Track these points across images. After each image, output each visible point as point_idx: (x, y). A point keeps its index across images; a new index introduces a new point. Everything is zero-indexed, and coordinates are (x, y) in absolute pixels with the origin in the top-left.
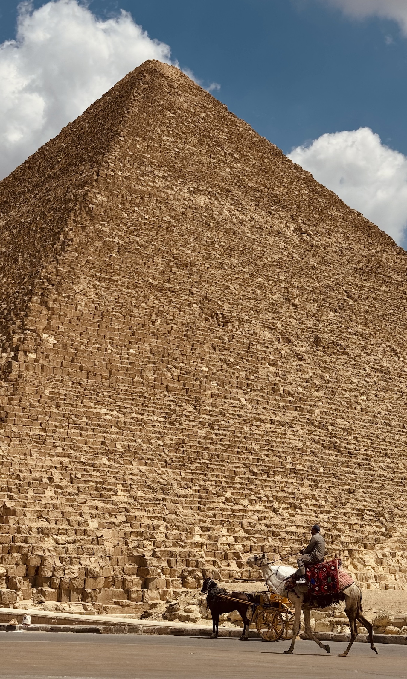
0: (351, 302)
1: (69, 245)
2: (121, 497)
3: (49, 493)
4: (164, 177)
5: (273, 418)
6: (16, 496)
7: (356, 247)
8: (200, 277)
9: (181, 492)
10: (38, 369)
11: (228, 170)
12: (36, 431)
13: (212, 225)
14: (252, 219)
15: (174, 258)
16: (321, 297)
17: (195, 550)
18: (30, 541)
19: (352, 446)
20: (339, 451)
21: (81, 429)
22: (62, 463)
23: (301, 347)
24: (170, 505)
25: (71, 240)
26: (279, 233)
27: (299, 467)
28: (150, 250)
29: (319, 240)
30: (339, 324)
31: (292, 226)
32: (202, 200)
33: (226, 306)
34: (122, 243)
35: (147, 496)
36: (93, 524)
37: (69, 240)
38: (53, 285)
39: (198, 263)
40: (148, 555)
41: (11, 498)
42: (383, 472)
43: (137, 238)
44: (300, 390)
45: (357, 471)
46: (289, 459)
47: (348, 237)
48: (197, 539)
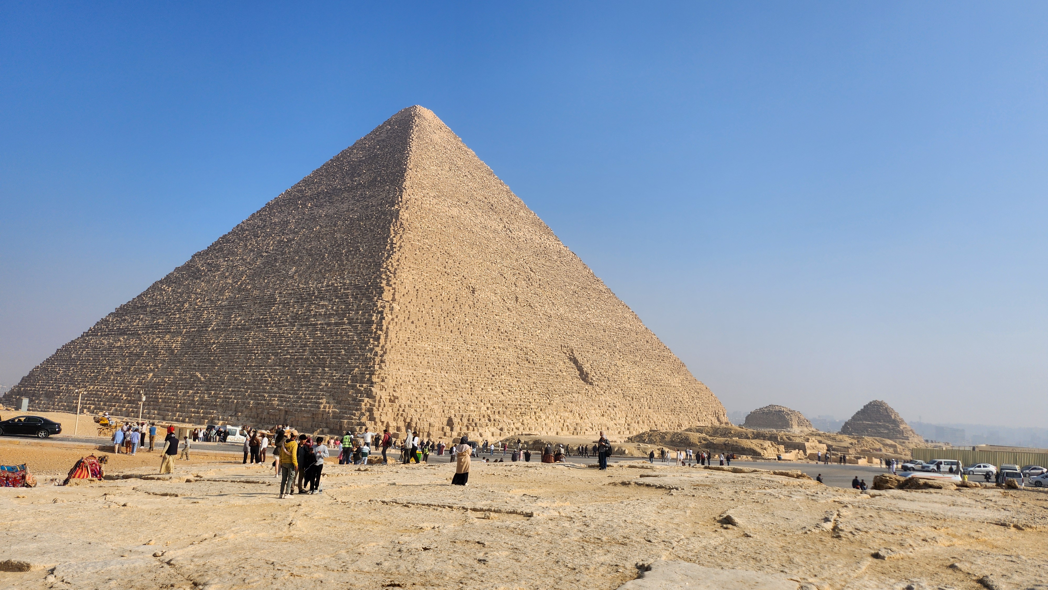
0: (532, 275)
1: (395, 248)
2: (439, 389)
3: (410, 388)
4: (434, 197)
5: (500, 346)
6: (397, 390)
7: (534, 237)
8: (459, 264)
9: (463, 386)
10: (394, 324)
11: (466, 188)
12: (400, 357)
13: (462, 228)
14: (481, 223)
15: (446, 252)
16: (517, 272)
17: (471, 413)
18: (406, 411)
19: (534, 359)
20: (529, 362)
21: (418, 355)
22: (413, 374)
23: (510, 303)
24: (460, 393)
25: (395, 244)
26: (495, 231)
27: (512, 371)
28: (434, 249)
29: (515, 234)
30: (527, 289)
31: (502, 225)
32: (455, 211)
33: (473, 281)
34: (420, 244)
35: (449, 389)
36: (430, 403)
37: (394, 244)
38: (391, 273)
39: (458, 255)
40: (453, 417)
41: (395, 391)
42: (549, 372)
43: (427, 241)
44: (511, 329)
45: (537, 373)
46: (508, 368)
47: (529, 231)
48: (472, 408)
